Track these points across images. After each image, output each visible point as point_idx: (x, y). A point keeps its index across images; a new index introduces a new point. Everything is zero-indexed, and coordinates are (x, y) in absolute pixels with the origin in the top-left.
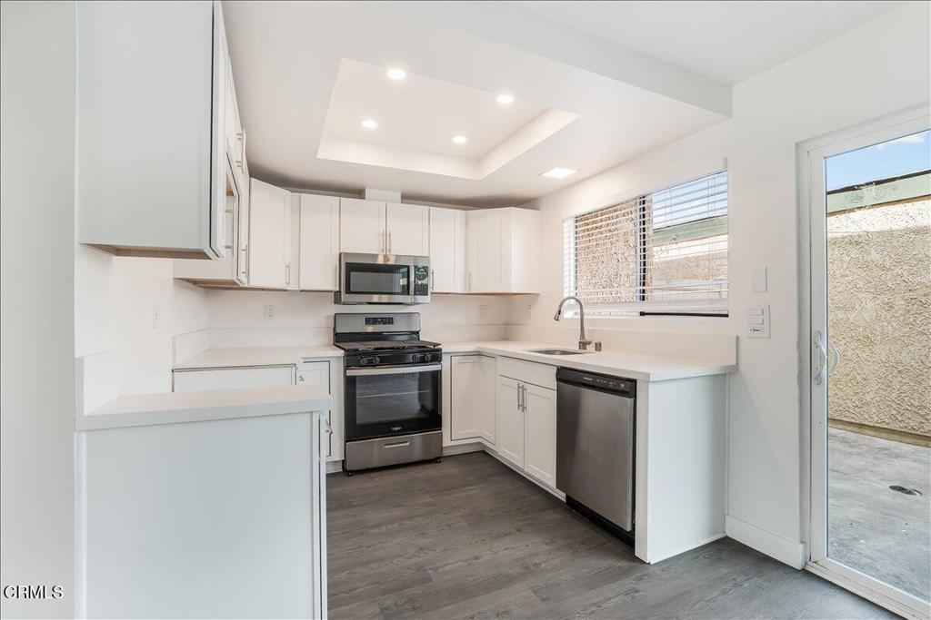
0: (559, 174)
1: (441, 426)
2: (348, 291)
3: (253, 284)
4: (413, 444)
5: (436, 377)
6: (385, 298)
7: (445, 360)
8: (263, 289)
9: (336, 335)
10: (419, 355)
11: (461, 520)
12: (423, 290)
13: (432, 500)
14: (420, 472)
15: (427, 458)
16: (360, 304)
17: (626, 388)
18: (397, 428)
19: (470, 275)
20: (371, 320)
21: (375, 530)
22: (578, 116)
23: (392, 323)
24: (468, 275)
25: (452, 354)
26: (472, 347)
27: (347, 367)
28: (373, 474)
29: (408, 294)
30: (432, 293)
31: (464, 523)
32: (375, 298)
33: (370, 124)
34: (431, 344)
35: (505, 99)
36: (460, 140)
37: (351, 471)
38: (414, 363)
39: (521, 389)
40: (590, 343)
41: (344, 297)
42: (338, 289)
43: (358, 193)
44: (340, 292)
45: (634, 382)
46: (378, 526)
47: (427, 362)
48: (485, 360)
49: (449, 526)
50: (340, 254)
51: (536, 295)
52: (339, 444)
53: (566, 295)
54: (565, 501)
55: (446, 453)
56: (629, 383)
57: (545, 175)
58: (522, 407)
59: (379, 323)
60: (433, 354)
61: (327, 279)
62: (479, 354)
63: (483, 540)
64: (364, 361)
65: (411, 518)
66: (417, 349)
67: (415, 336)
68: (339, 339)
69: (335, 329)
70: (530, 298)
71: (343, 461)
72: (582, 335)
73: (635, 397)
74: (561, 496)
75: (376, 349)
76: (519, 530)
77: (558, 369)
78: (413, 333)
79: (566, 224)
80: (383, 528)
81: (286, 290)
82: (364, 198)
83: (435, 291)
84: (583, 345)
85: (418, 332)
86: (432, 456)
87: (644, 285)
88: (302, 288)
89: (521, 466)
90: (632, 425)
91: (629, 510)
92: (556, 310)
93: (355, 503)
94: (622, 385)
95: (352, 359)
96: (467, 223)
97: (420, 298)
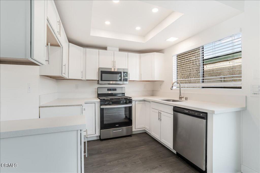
0: (172, 40)
1: (132, 125)
2: (101, 80)
3: (70, 78)
4: (123, 130)
5: (130, 108)
6: (114, 82)
7: (133, 103)
8: (75, 80)
9: (98, 94)
10: (125, 101)
11: (140, 160)
12: (126, 80)
13: (128, 151)
14: (125, 140)
15: (127, 135)
16: (106, 84)
17: (203, 116)
18: (118, 125)
19: (141, 75)
20: (109, 90)
21: (109, 164)
22: (183, 14)
23: (116, 90)
24: (140, 75)
25: (136, 101)
26: (142, 98)
27: (101, 105)
28: (109, 140)
29: (121, 81)
30: (129, 81)
31: (140, 162)
32: (111, 82)
33: (108, 23)
34: (129, 97)
35: (155, 10)
36: (138, 28)
37: (102, 139)
38: (123, 104)
39: (160, 113)
40: (183, 97)
41: (100, 82)
42: (98, 79)
43: (105, 48)
44: (99, 80)
45: (206, 113)
46: (110, 162)
47: (127, 103)
48: (146, 102)
49: (135, 163)
50: (99, 68)
51: (163, 81)
52: (98, 130)
53: (174, 81)
54: (176, 153)
55: (133, 133)
56: (204, 114)
57: (167, 40)
58: (160, 119)
59: (112, 90)
60: (129, 101)
61: (95, 76)
62: (144, 101)
63: (148, 170)
64: (107, 103)
65: (122, 159)
66: (124, 99)
67: (123, 94)
68: (99, 95)
69: (98, 92)
70: (161, 82)
71: (100, 136)
72: (180, 95)
73: (207, 119)
74: (175, 152)
75: (110, 99)
76: (160, 166)
77: (174, 107)
78: (123, 93)
79: (173, 57)
80: (112, 163)
81: (82, 80)
82: (107, 50)
83: (130, 80)
84: (181, 98)
85: (124, 93)
86: (129, 134)
87: (203, 77)
88: (87, 79)
89: (160, 140)
90: (205, 130)
91: (204, 162)
92: (171, 86)
93: (103, 152)
94: (201, 115)
95: (103, 102)
96: (140, 58)
97: (125, 82)
